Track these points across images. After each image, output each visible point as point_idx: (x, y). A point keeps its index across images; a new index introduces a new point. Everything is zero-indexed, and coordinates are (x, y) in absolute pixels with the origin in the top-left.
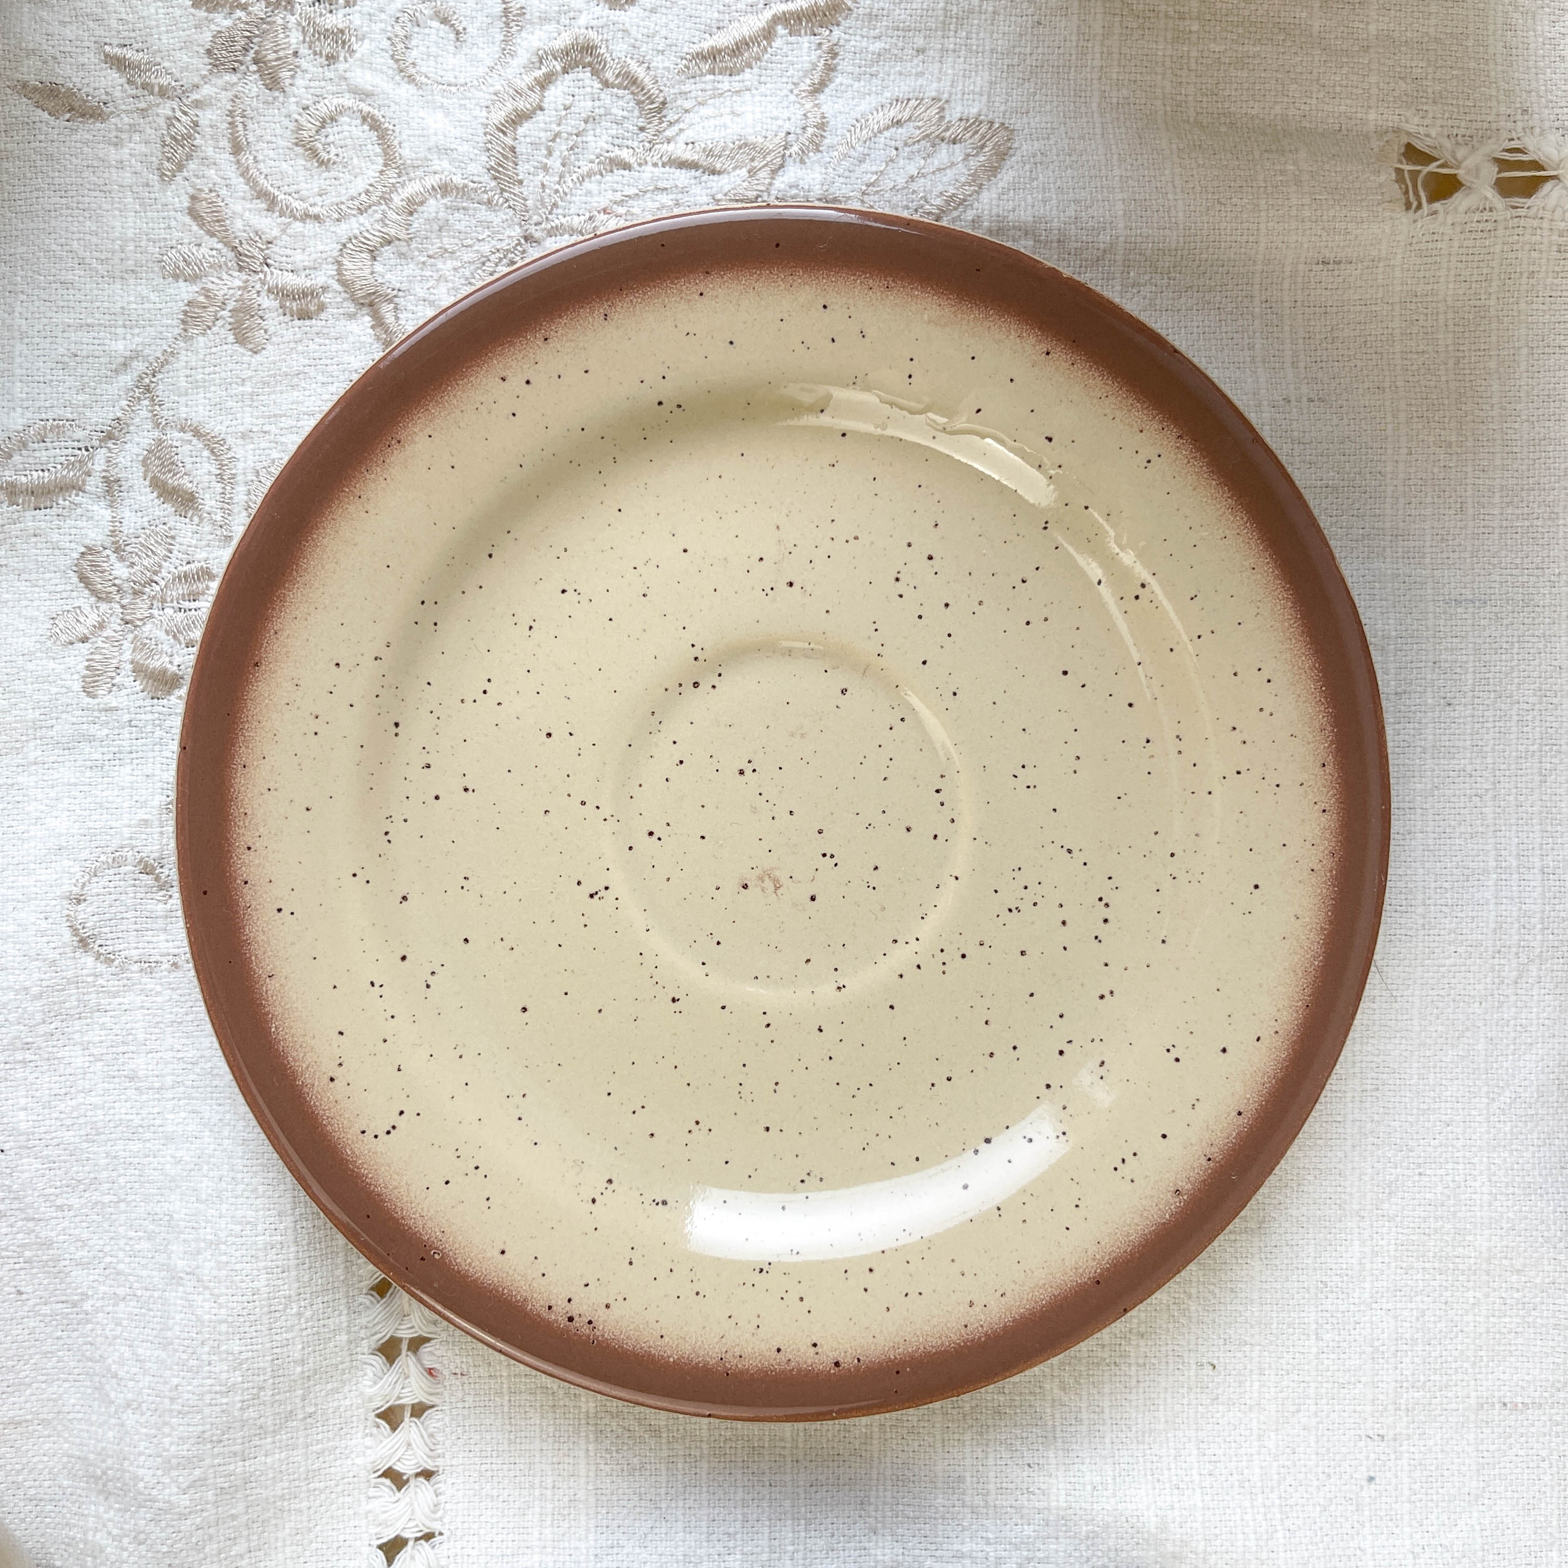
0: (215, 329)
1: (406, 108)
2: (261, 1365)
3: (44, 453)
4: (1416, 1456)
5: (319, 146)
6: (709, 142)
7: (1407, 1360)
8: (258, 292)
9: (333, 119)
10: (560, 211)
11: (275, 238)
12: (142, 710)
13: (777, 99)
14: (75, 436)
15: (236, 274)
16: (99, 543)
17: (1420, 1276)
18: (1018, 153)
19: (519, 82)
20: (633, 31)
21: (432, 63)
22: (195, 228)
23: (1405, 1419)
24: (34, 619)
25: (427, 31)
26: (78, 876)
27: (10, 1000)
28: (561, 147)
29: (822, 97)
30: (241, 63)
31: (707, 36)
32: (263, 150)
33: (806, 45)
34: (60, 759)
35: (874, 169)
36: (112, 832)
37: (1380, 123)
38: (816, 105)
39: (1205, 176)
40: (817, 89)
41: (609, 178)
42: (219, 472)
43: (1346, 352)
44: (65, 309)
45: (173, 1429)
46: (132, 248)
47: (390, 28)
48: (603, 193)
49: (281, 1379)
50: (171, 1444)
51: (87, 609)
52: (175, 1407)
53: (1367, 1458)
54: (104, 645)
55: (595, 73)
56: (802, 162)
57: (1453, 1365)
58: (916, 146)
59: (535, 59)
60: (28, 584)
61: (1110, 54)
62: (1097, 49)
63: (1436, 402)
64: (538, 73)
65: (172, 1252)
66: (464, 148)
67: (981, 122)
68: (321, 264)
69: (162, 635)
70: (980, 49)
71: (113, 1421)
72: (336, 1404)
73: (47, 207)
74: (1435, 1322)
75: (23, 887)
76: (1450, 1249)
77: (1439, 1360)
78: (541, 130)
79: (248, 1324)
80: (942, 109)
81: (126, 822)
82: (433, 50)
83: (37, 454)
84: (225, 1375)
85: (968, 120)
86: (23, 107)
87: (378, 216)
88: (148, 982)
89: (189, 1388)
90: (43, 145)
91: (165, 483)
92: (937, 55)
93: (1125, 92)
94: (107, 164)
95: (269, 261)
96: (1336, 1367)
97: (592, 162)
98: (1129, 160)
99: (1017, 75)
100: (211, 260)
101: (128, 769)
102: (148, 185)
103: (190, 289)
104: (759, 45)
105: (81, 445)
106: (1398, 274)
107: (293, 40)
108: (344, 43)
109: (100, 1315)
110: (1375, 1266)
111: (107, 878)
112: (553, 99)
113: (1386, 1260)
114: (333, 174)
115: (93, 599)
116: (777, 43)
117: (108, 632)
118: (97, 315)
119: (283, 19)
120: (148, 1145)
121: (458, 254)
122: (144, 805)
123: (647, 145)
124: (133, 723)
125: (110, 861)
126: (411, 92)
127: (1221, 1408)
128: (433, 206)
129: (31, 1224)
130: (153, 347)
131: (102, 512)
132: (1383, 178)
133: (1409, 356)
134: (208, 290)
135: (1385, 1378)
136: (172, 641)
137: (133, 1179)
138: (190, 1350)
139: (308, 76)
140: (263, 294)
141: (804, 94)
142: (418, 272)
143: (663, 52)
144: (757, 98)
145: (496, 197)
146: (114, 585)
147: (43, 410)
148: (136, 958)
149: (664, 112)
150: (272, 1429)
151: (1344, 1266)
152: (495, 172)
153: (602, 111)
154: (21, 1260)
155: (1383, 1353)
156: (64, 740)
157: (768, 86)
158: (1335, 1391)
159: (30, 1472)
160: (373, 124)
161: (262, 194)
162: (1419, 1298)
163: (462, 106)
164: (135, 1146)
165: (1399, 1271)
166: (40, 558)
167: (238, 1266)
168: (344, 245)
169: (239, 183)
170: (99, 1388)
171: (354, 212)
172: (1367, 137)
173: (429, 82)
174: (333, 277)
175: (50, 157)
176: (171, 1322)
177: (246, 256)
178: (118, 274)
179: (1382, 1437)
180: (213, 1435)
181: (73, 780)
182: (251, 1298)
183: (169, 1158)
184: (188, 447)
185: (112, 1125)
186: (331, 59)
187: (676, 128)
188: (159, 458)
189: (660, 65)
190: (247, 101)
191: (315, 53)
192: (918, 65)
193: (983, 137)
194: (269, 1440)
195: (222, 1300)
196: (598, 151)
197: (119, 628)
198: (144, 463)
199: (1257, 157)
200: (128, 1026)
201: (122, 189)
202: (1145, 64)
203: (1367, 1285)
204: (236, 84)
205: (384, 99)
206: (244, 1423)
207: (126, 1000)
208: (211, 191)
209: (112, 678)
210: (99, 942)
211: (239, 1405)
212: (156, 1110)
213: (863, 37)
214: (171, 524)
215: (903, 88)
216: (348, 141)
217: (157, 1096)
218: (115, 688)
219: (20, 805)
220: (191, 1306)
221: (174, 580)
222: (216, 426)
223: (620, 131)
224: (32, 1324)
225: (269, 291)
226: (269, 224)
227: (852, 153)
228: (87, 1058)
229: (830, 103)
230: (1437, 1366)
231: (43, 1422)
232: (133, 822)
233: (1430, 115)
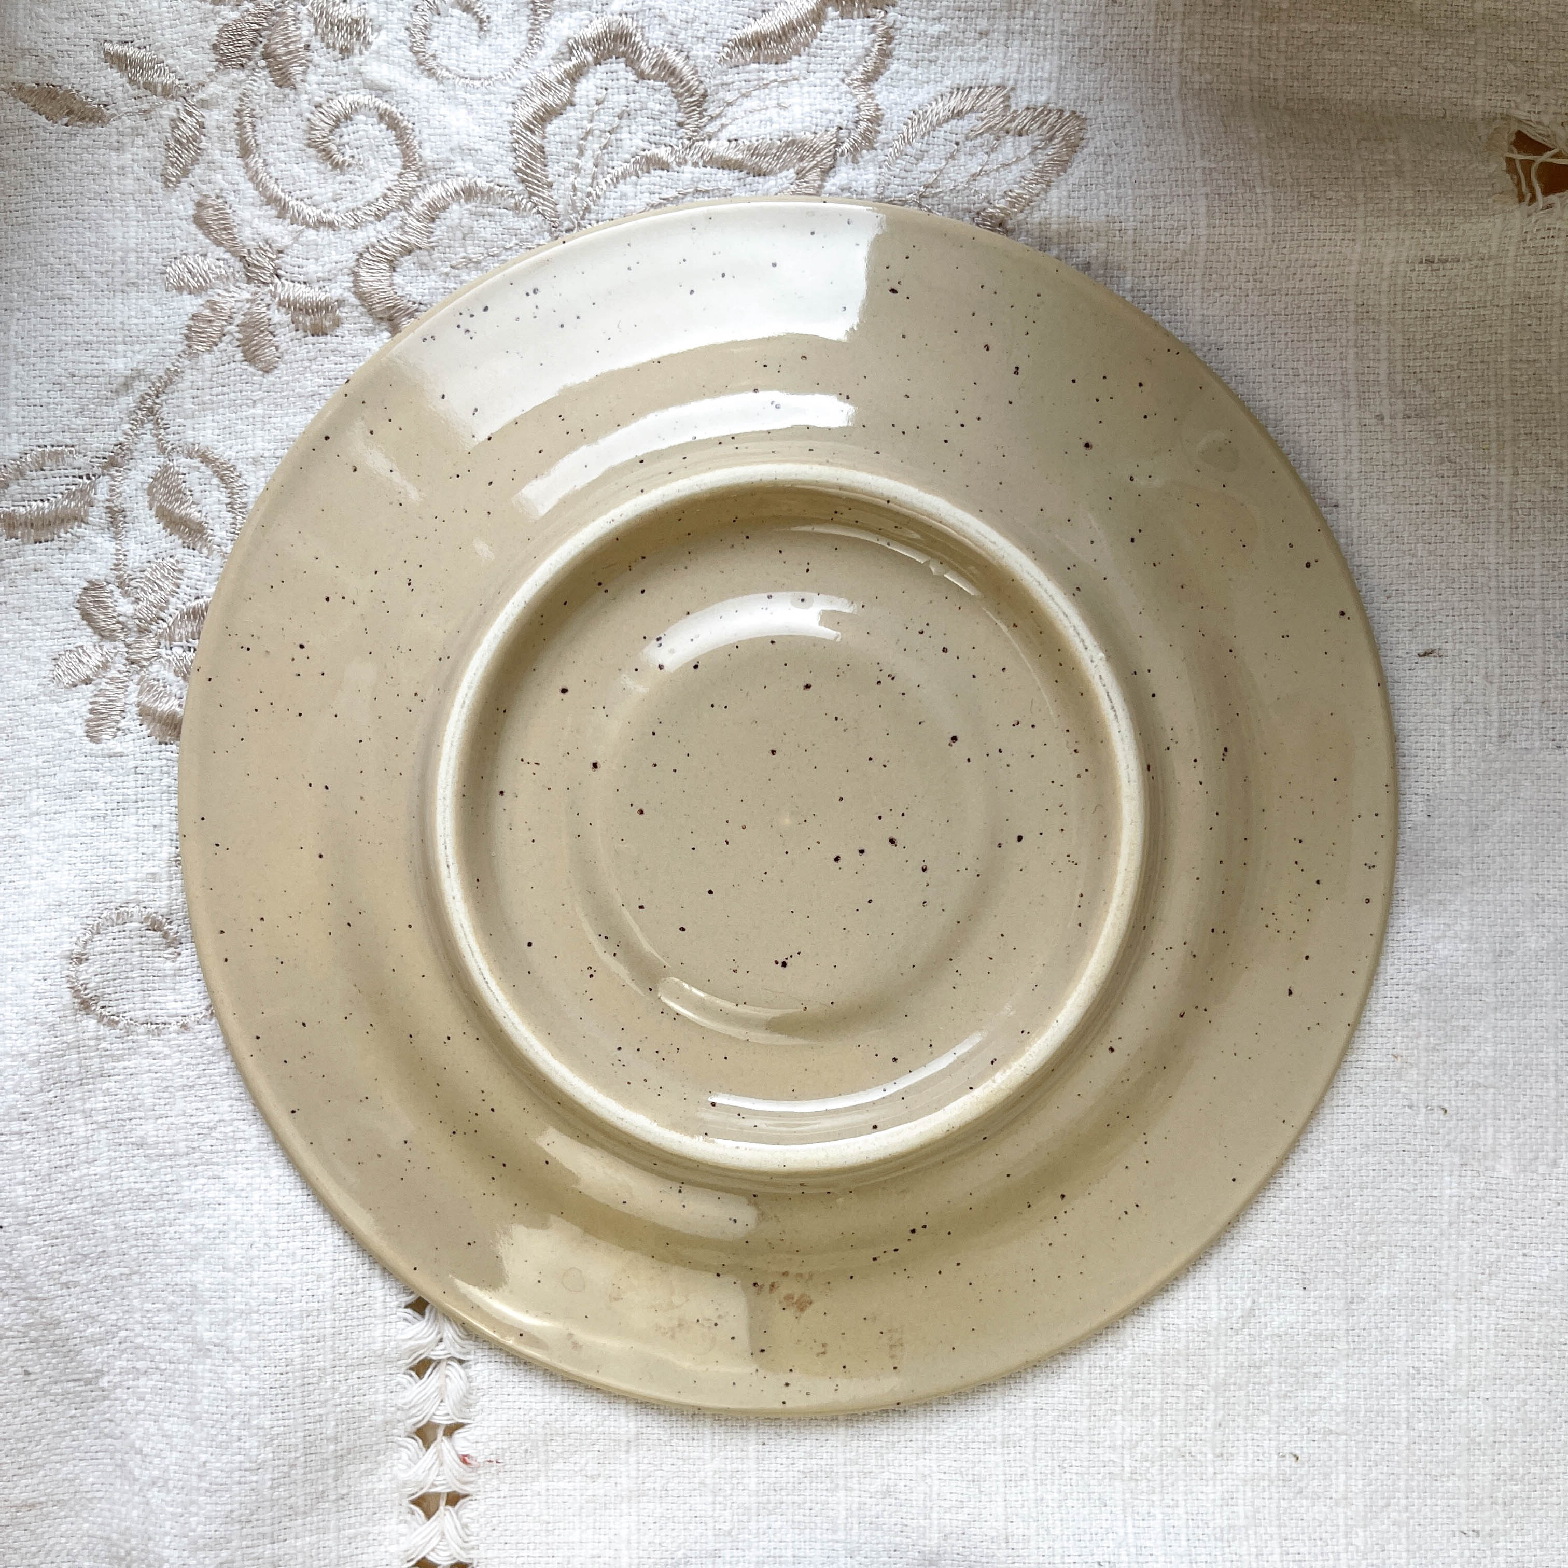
0: (222, 346)
1: (427, 105)
2: (293, 1441)
3: (42, 481)
4: (1514, 1553)
5: (334, 147)
6: (754, 139)
7: (1505, 1452)
8: (268, 305)
9: (348, 117)
10: (593, 216)
11: (287, 247)
12: (148, 756)
13: (828, 89)
14: (76, 464)
15: (245, 286)
16: (102, 578)
17: (1522, 1364)
18: (1091, 144)
19: (547, 74)
20: (671, 17)
21: (454, 55)
22: (201, 237)
23: (1501, 1513)
24: (36, 660)
25: (448, 20)
26: (79, 934)
27: (7, 1067)
28: (593, 145)
29: (876, 86)
30: (250, 58)
31: (751, 20)
32: (274, 153)
33: (859, 28)
34: (62, 809)
35: (933, 167)
36: (117, 886)
37: (1488, 109)
38: (870, 96)
39: (1297, 167)
40: (870, 78)
41: (645, 179)
42: (229, 500)
43: (1449, 362)
44: (63, 327)
45: (200, 1508)
46: (133, 259)
47: (408, 18)
48: (639, 196)
49: (313, 1457)
50: (198, 1524)
51: (89, 648)
52: (203, 1484)
53: (1462, 1555)
54: (109, 687)
55: (630, 63)
56: (855, 161)
57: (1556, 1457)
58: (979, 140)
59: (565, 49)
60: (29, 622)
61: (1192, 34)
62: (1177, 30)
63: (1546, 417)
64: (568, 65)
65: (198, 1323)
66: (490, 148)
67: (1050, 111)
68: (336, 275)
69: (171, 676)
70: (1049, 31)
71: (137, 1499)
72: (370, 1486)
73: (45, 218)
74: (1537, 1412)
75: (22, 945)
76: (1556, 1335)
77: (1540, 1452)
78: (571, 127)
79: (280, 1397)
80: (1007, 98)
81: (132, 876)
82: (455, 40)
83: (35, 483)
84: (255, 1452)
85: (1035, 109)
86: (19, 112)
87: (397, 223)
88: (155, 1044)
89: (218, 1465)
90: (40, 151)
91: (171, 513)
92: (1002, 38)
93: (1208, 77)
94: (107, 171)
95: (279, 272)
96: (1428, 1458)
97: (627, 162)
98: (1213, 151)
99: (1089, 59)
100: (218, 270)
101: (132, 820)
102: (151, 192)
103: (194, 302)
104: (808, 30)
105: (82, 473)
106: (1510, 274)
107: (305, 33)
108: (359, 33)
109: (119, 1390)
110: (1472, 1352)
111: (111, 936)
112: (584, 93)
113: (1485, 1346)
114: (348, 177)
115: (96, 638)
116: (828, 27)
117: (112, 673)
118: (95, 332)
119: (294, 9)
120: (161, 1214)
121: (484, 264)
122: (150, 857)
123: (687, 142)
124: (138, 770)
125: (114, 917)
126: (431, 87)
127: (1304, 1502)
128: (457, 212)
129: (34, 1304)
130: (155, 365)
131: (105, 544)
132: (1493, 167)
133: (1519, 366)
134: (215, 303)
135: (1481, 1470)
136: (182, 682)
137: (146, 1249)
138: (219, 1425)
139: (321, 71)
140: (274, 307)
141: (856, 83)
142: (440, 284)
143: (703, 40)
144: (806, 89)
145: (524, 201)
146: (119, 622)
147: (40, 435)
148: (142, 1020)
149: (705, 106)
150: (302, 1509)
151: (1439, 1351)
152: (524, 175)
153: (638, 106)
154: (27, 1340)
155: (1479, 1444)
156: (67, 789)
157: (817, 75)
158: (1427, 1484)
159: (48, 1554)
160: (390, 121)
161: (272, 200)
162: (1520, 1387)
163: (487, 103)
164: (148, 1216)
165: (1499, 1358)
166: (42, 595)
167: (272, 1336)
168: (361, 255)
169: (247, 187)
170: (122, 1466)
171: (372, 219)
172: (1473, 124)
173: (450, 76)
174: (349, 289)
175: (48, 164)
176: (199, 1396)
177: (255, 266)
178: (118, 287)
179: (1477, 1533)
180: (241, 1515)
181: (74, 832)
182: (284, 1370)
183: (188, 1227)
184: (197, 474)
185: (120, 1194)
186: (346, 52)
187: (718, 123)
188: (166, 486)
189: (701, 54)
190: (256, 99)
191: (328, 46)
192: (981, 49)
193: (1053, 127)
194: (300, 1521)
195: (254, 1371)
196: (633, 149)
197: (124, 669)
198: (150, 492)
199: (1354, 145)
200: (134, 1091)
201: (124, 197)
202: (1230, 45)
203: (1463, 1372)
204: (244, 81)
205: (402, 95)
206: (274, 1502)
207: (131, 1064)
208: (218, 197)
209: (117, 722)
210: (101, 1003)
211: (269, 1483)
212: (168, 1178)
213: (920, 18)
214: (179, 556)
215: (965, 75)
216: (365, 141)
217: (169, 1163)
218: (120, 733)
219: (22, 859)
220: (220, 1379)
221: (182, 617)
222: (225, 451)
223: (658, 127)
224: (42, 1404)
225: (281, 304)
226: (279, 232)
227: (909, 150)
228: (90, 1127)
229: (884, 93)
230: (1538, 1458)
231: (60, 1503)
232: (139, 876)
233: (1542, 101)
